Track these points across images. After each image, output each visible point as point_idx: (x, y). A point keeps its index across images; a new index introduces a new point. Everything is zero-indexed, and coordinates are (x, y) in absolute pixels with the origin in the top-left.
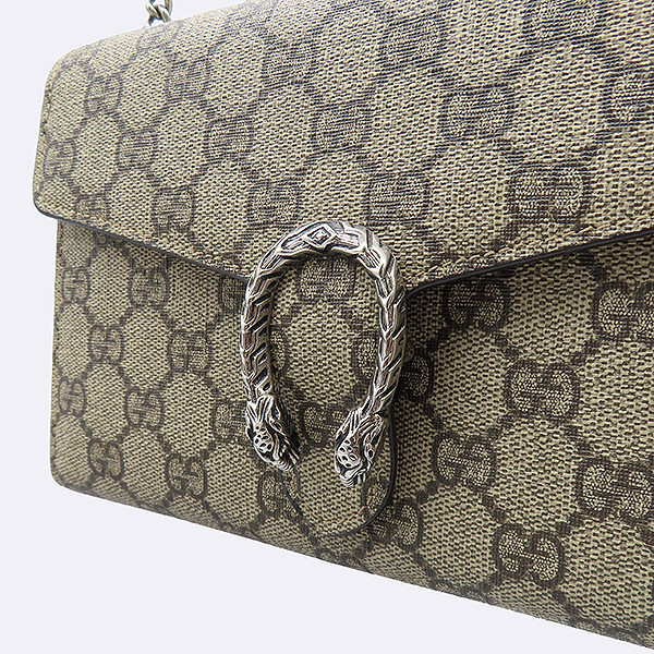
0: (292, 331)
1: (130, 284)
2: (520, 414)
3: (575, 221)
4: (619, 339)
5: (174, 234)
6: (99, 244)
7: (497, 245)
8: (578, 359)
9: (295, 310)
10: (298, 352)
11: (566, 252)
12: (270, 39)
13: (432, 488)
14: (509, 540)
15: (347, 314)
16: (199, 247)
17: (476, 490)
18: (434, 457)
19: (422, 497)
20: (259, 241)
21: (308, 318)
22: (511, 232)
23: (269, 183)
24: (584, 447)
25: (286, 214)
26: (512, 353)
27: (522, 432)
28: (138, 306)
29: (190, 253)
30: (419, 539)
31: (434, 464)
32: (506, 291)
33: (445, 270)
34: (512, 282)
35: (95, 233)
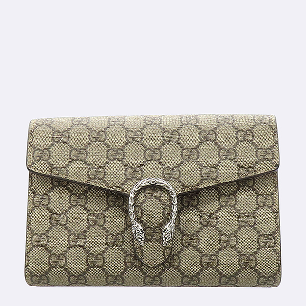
0: (144, 207)
1: (70, 199)
2: (204, 226)
3: (215, 179)
4: (225, 206)
5: (97, 180)
6: (54, 185)
7: (198, 184)
8: (217, 212)
9: (144, 201)
10: (146, 212)
11: (213, 187)
12: (126, 129)
13: (182, 249)
14: (204, 258)
15: (161, 201)
16: (107, 184)
17: (194, 247)
18: (182, 241)
19: (179, 252)
20: (130, 183)
21: (148, 202)
22: (201, 181)
23: (132, 167)
24: (220, 232)
25: (139, 176)
26: (201, 212)
27: (205, 230)
28: (74, 206)
29: (104, 186)
30: (179, 264)
31: (182, 243)
32: (198, 197)
33: (186, 190)
34: (199, 195)
35: (52, 178)
